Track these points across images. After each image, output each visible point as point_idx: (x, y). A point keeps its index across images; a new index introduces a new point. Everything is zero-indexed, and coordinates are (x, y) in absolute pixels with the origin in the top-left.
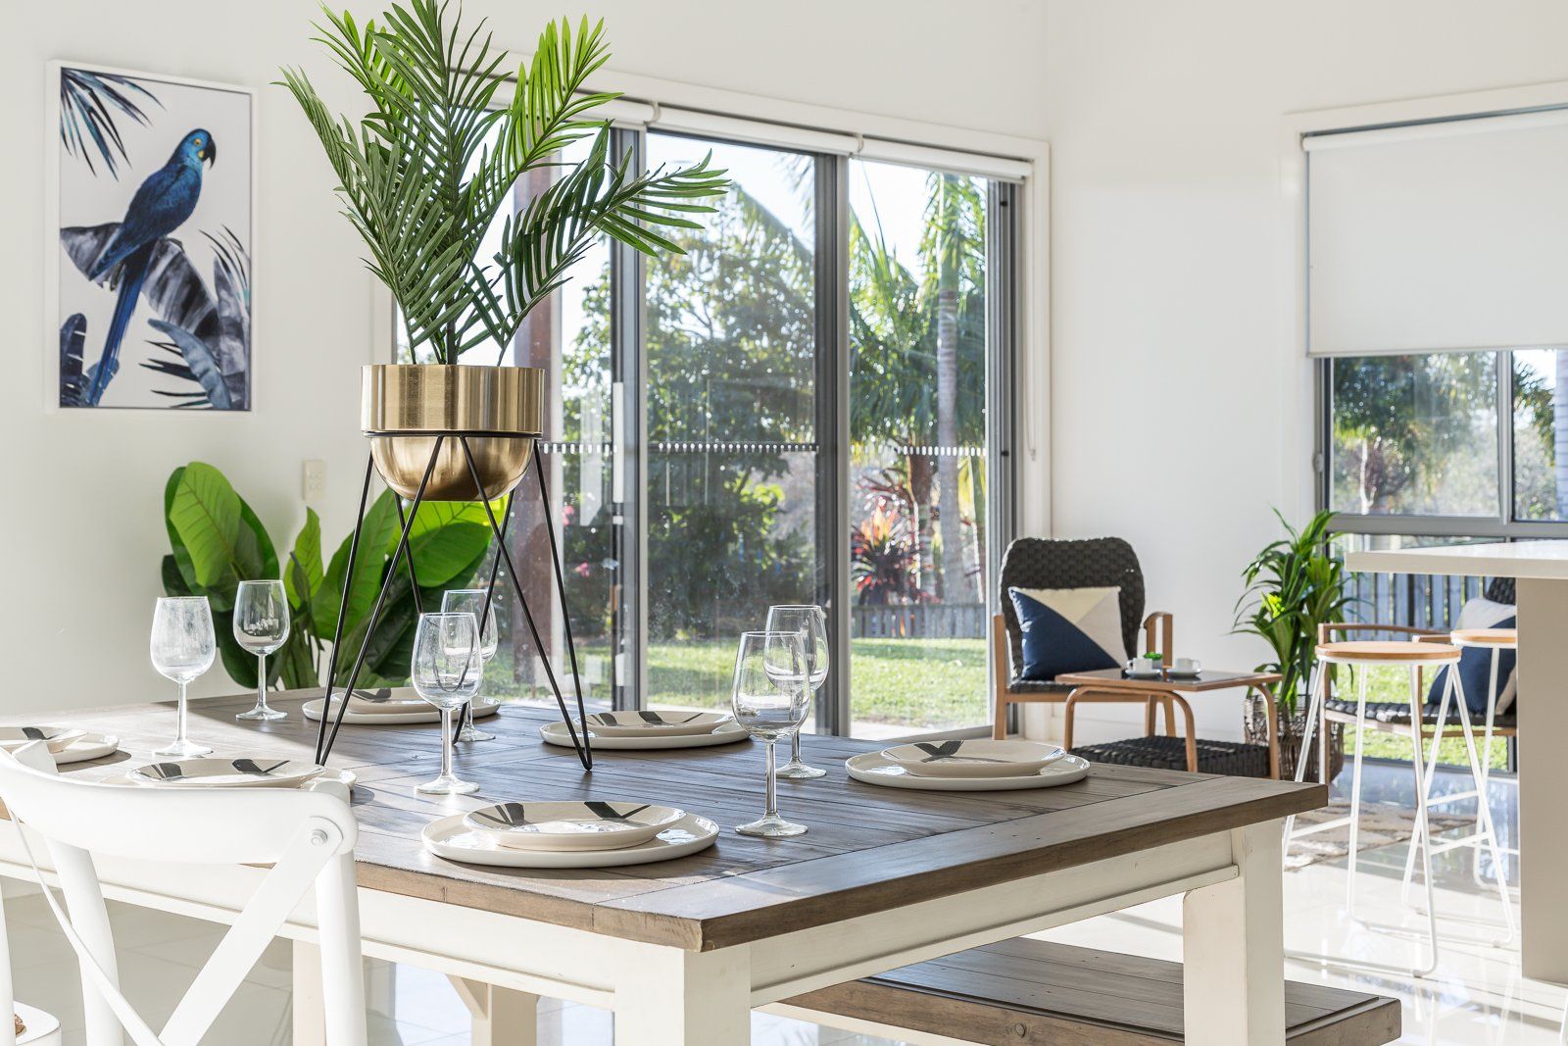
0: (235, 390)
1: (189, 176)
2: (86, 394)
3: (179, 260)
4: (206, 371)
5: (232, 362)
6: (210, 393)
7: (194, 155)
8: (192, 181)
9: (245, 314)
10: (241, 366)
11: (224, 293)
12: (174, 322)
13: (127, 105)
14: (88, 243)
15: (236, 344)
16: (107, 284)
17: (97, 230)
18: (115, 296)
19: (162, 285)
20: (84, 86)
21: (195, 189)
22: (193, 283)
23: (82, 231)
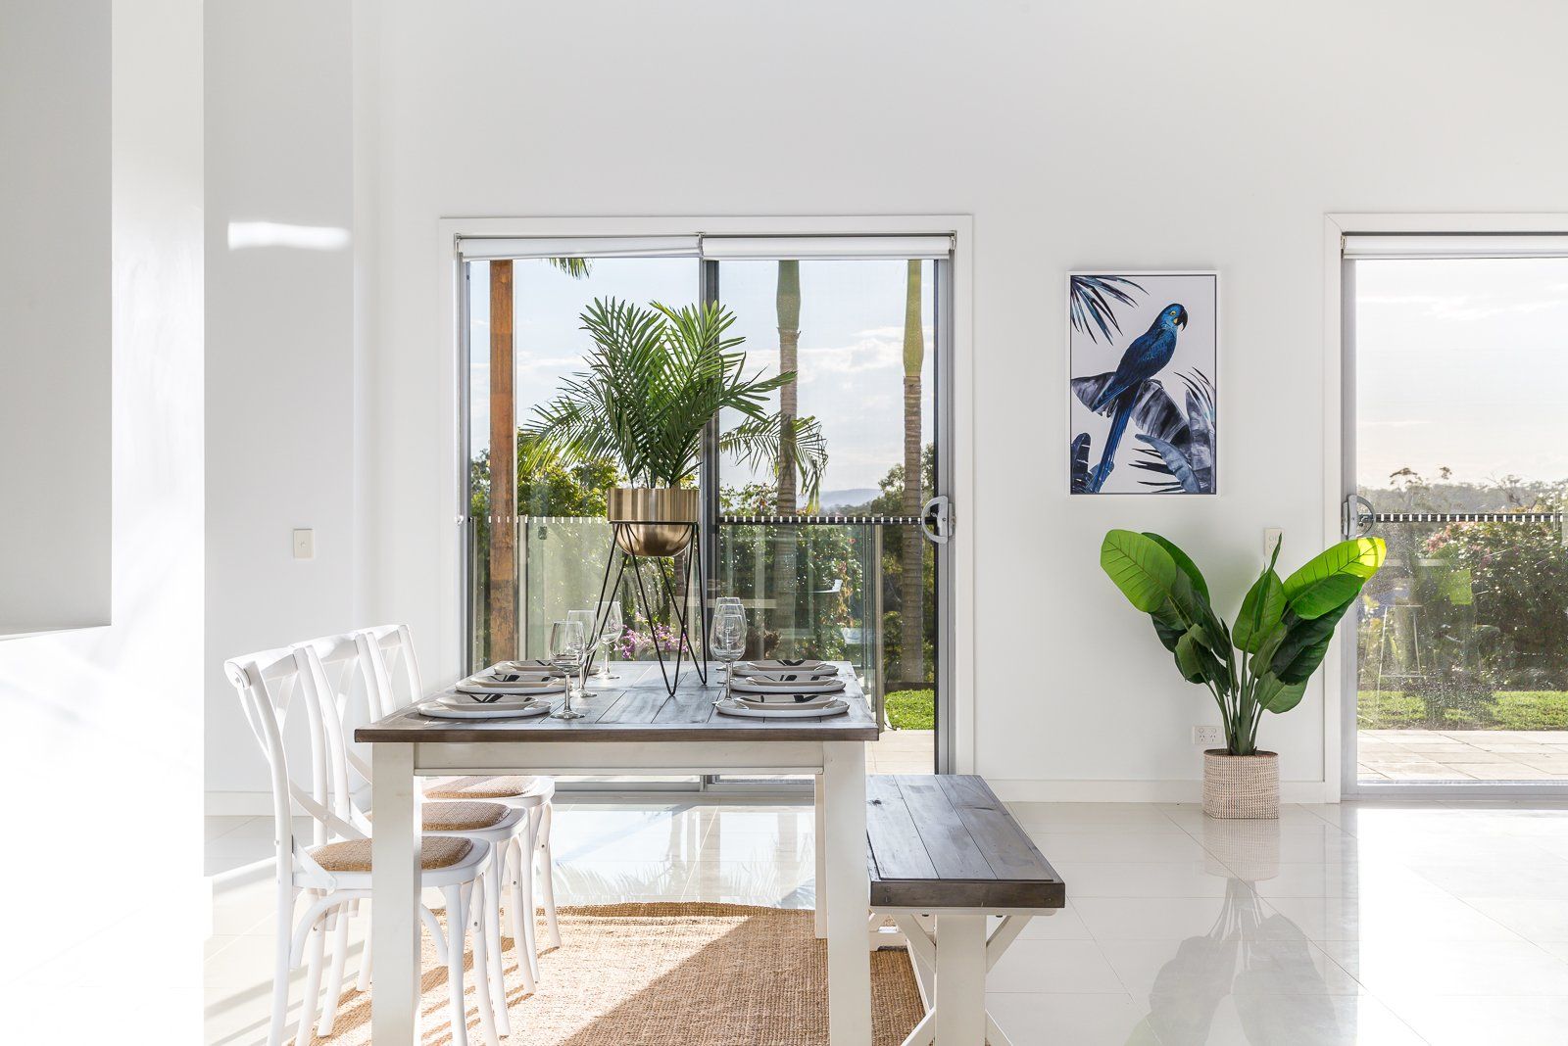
0: (1203, 480)
1: (1166, 337)
2: (1090, 485)
3: (1159, 394)
4: (1180, 468)
5: (1200, 461)
6: (1183, 482)
7: (1169, 323)
8: (1168, 340)
9: (1211, 427)
10: (1208, 463)
11: (1194, 414)
12: (1155, 436)
13: (1119, 294)
14: (1091, 387)
15: (1204, 448)
16: (1105, 413)
17: (1097, 379)
18: (1111, 420)
19: (1146, 411)
20: (1087, 286)
21: (1171, 346)
22: (1170, 410)
23: (1087, 379)
